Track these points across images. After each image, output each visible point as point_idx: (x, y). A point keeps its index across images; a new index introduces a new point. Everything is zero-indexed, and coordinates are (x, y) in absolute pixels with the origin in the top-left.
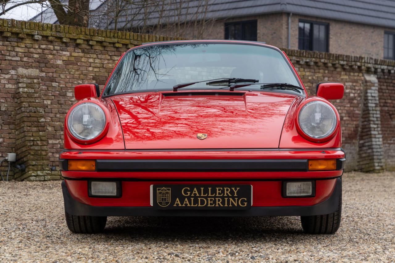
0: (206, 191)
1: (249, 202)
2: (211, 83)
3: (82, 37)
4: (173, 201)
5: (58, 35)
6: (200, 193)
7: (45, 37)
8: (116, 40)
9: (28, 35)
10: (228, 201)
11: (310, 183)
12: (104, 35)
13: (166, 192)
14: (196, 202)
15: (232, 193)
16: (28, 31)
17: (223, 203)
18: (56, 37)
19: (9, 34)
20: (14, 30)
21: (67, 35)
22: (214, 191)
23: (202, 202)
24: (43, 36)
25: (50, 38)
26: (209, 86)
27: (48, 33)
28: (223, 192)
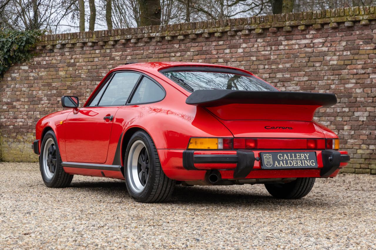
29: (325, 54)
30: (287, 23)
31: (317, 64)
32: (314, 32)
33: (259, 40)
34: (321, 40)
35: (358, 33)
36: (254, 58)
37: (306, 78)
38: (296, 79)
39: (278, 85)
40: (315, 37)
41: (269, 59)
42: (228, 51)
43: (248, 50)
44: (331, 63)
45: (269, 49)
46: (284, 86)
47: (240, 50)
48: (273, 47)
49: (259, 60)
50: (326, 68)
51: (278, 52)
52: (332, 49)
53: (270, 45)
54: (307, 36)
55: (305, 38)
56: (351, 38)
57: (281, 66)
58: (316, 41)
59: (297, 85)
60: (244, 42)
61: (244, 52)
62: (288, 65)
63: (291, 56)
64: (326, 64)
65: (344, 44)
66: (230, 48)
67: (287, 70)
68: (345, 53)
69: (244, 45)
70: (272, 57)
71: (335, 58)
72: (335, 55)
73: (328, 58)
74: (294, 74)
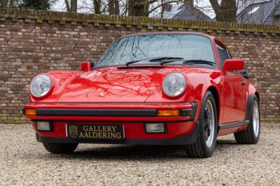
0: (97, 129)
1: (122, 135)
2: (151, 61)
3: (182, 26)
4: (79, 134)
5: (165, 25)
6: (93, 129)
7: (156, 28)
8: (207, 28)
9: (143, 26)
10: (110, 134)
11: (162, 124)
12: (199, 24)
13: (74, 128)
14: (91, 135)
15: (112, 129)
16: (143, 24)
17: (107, 135)
18: (164, 27)
19: (130, 26)
20: (134, 23)
21: (172, 25)
22: (101, 128)
23: (95, 135)
24: (154, 27)
25: (159, 28)
26: (151, 63)
27: (158, 24)
28: (107, 129)
29: (88, 43)
30: (64, 19)
31: (82, 50)
32: (81, 27)
33: (37, 28)
34: (85, 34)
35: (111, 32)
36: (32, 41)
37: (73, 59)
38: (66, 59)
39: (52, 62)
40: (81, 31)
41: (45, 42)
42: (9, 33)
43: (26, 34)
44: (92, 49)
45: (45, 35)
46: (56, 63)
47: (20, 34)
48: (49, 35)
49: (36, 42)
50: (89, 53)
51: (52, 38)
52: (93, 40)
53: (46, 33)
54: (76, 30)
55: (74, 31)
56: (107, 34)
57: (54, 49)
58: (82, 34)
59: (66, 62)
60: (24, 28)
61: (23, 35)
62: (60, 48)
63: (62, 42)
64: (89, 50)
65: (102, 38)
66: (11, 30)
67: (59, 52)
68: (102, 44)
69: (24, 30)
70: (47, 41)
71: (95, 46)
72: (95, 45)
73: (90, 46)
74: (64, 55)
